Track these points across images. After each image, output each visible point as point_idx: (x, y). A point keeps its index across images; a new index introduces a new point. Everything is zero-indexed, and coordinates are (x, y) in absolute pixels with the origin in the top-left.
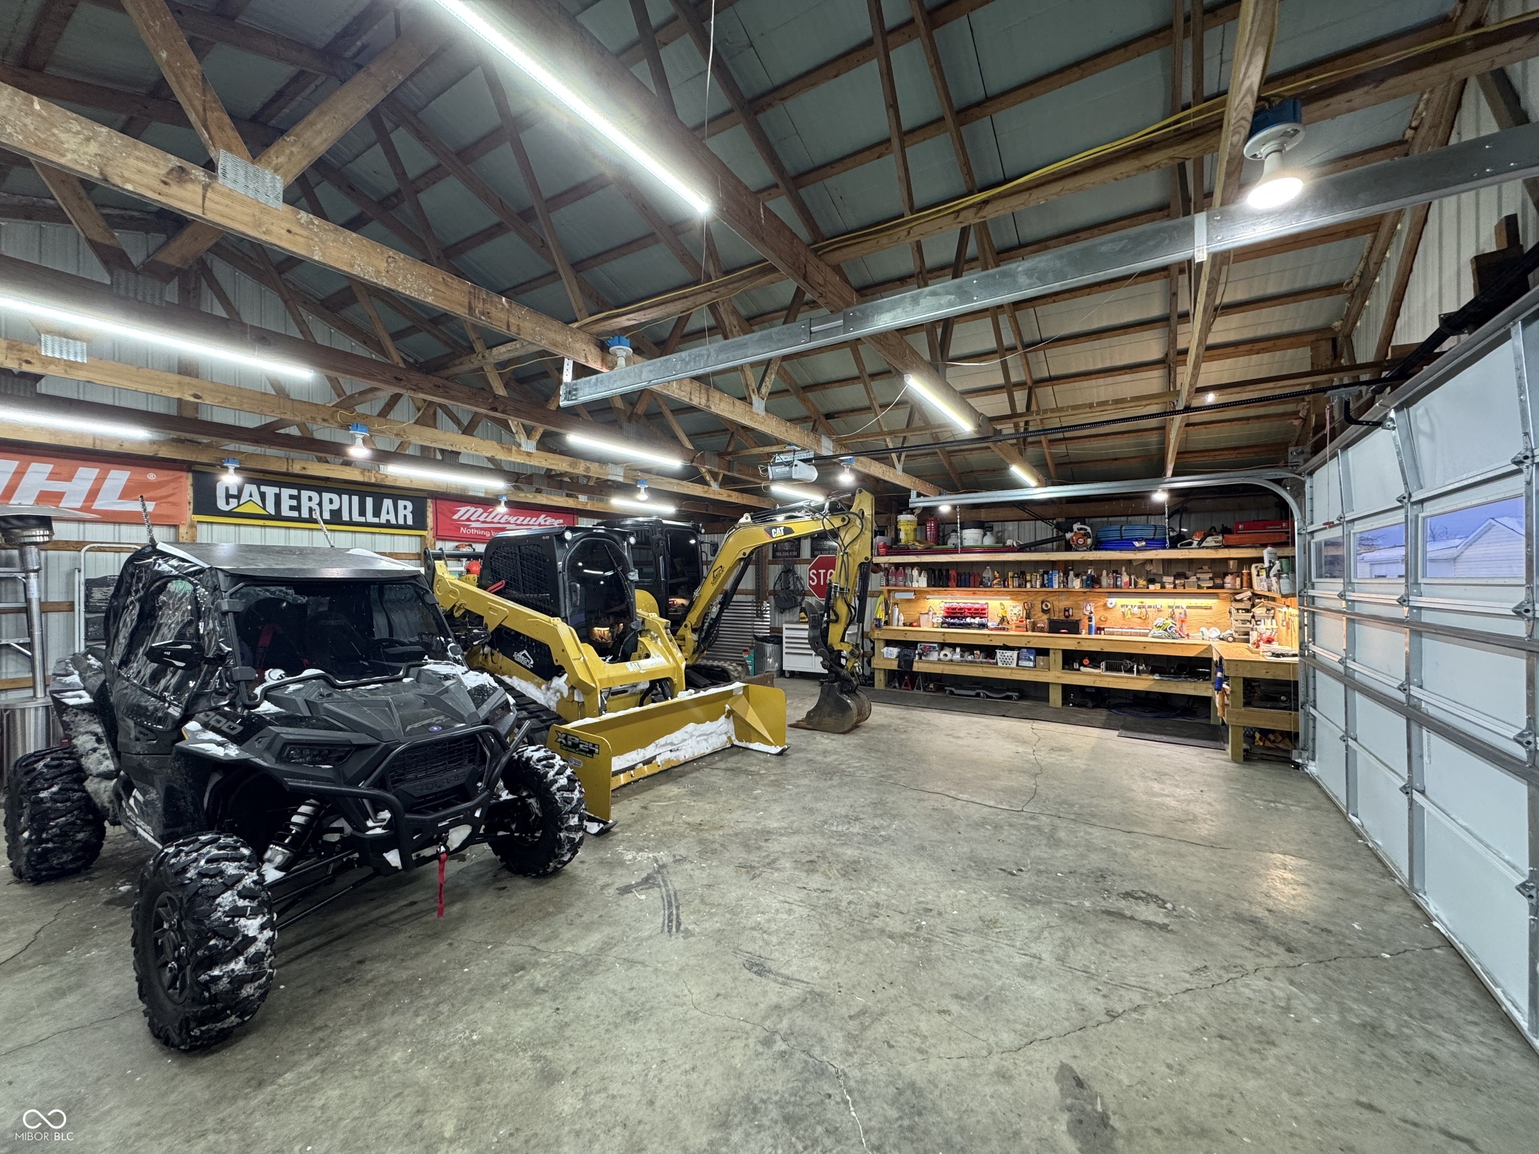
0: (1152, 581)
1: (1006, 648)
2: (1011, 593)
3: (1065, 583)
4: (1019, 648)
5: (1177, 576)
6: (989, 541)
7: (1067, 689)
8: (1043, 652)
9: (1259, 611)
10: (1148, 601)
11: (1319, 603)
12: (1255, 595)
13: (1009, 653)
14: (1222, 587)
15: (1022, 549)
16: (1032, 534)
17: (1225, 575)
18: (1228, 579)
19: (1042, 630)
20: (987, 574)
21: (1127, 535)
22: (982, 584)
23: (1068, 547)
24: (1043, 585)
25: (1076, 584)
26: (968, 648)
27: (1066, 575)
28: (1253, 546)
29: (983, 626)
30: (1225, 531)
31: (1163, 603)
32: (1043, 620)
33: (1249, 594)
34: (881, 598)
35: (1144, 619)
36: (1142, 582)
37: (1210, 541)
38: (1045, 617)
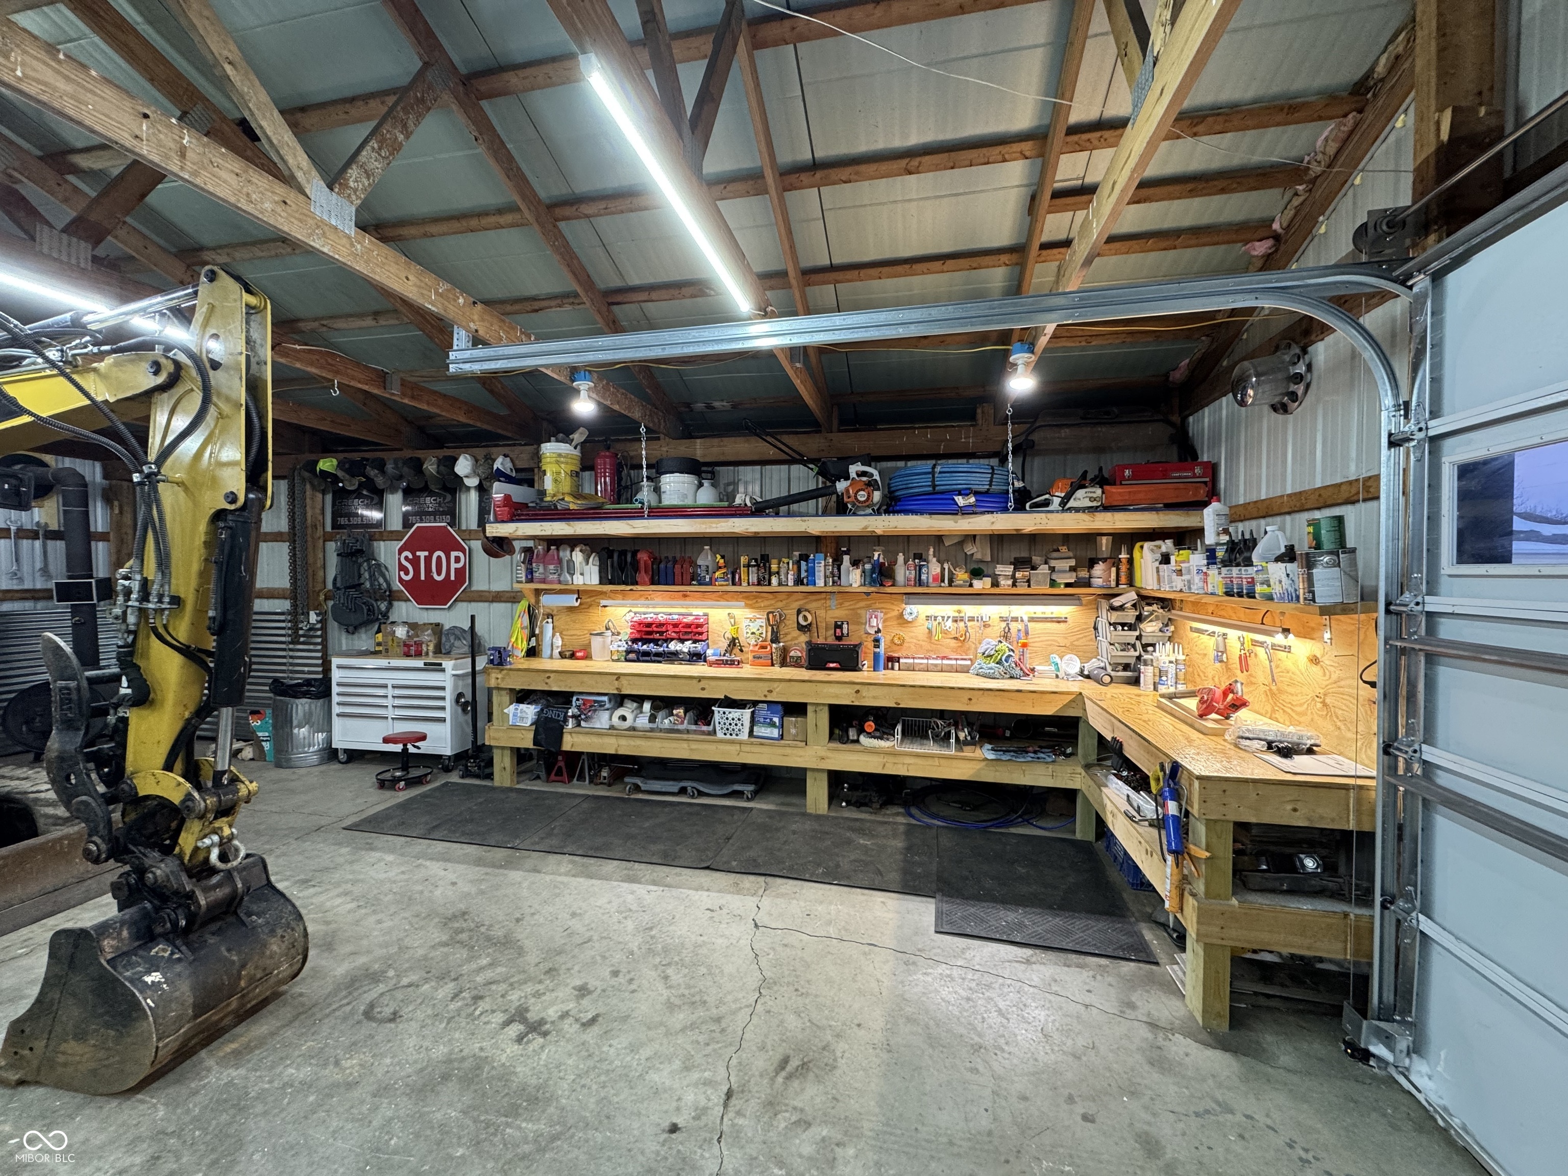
0: (977, 573)
1: (730, 703)
2: (746, 596)
3: (836, 576)
4: (755, 703)
5: (1019, 564)
6: (706, 496)
9: (1150, 628)
10: (970, 610)
12: (1145, 599)
13: (735, 713)
14: (1087, 584)
15: (759, 510)
16: (785, 486)
17: (1092, 563)
18: (1099, 569)
19: (797, 664)
20: (705, 559)
21: (944, 482)
22: (694, 578)
23: (841, 509)
24: (799, 581)
25: (854, 578)
26: (663, 704)
27: (838, 562)
28: (1170, 507)
29: (696, 657)
30: (1101, 481)
31: (993, 612)
32: (798, 644)
33: (1132, 596)
34: (523, 605)
35: (961, 640)
36: (962, 576)
37: (1082, 498)
38: (803, 638)
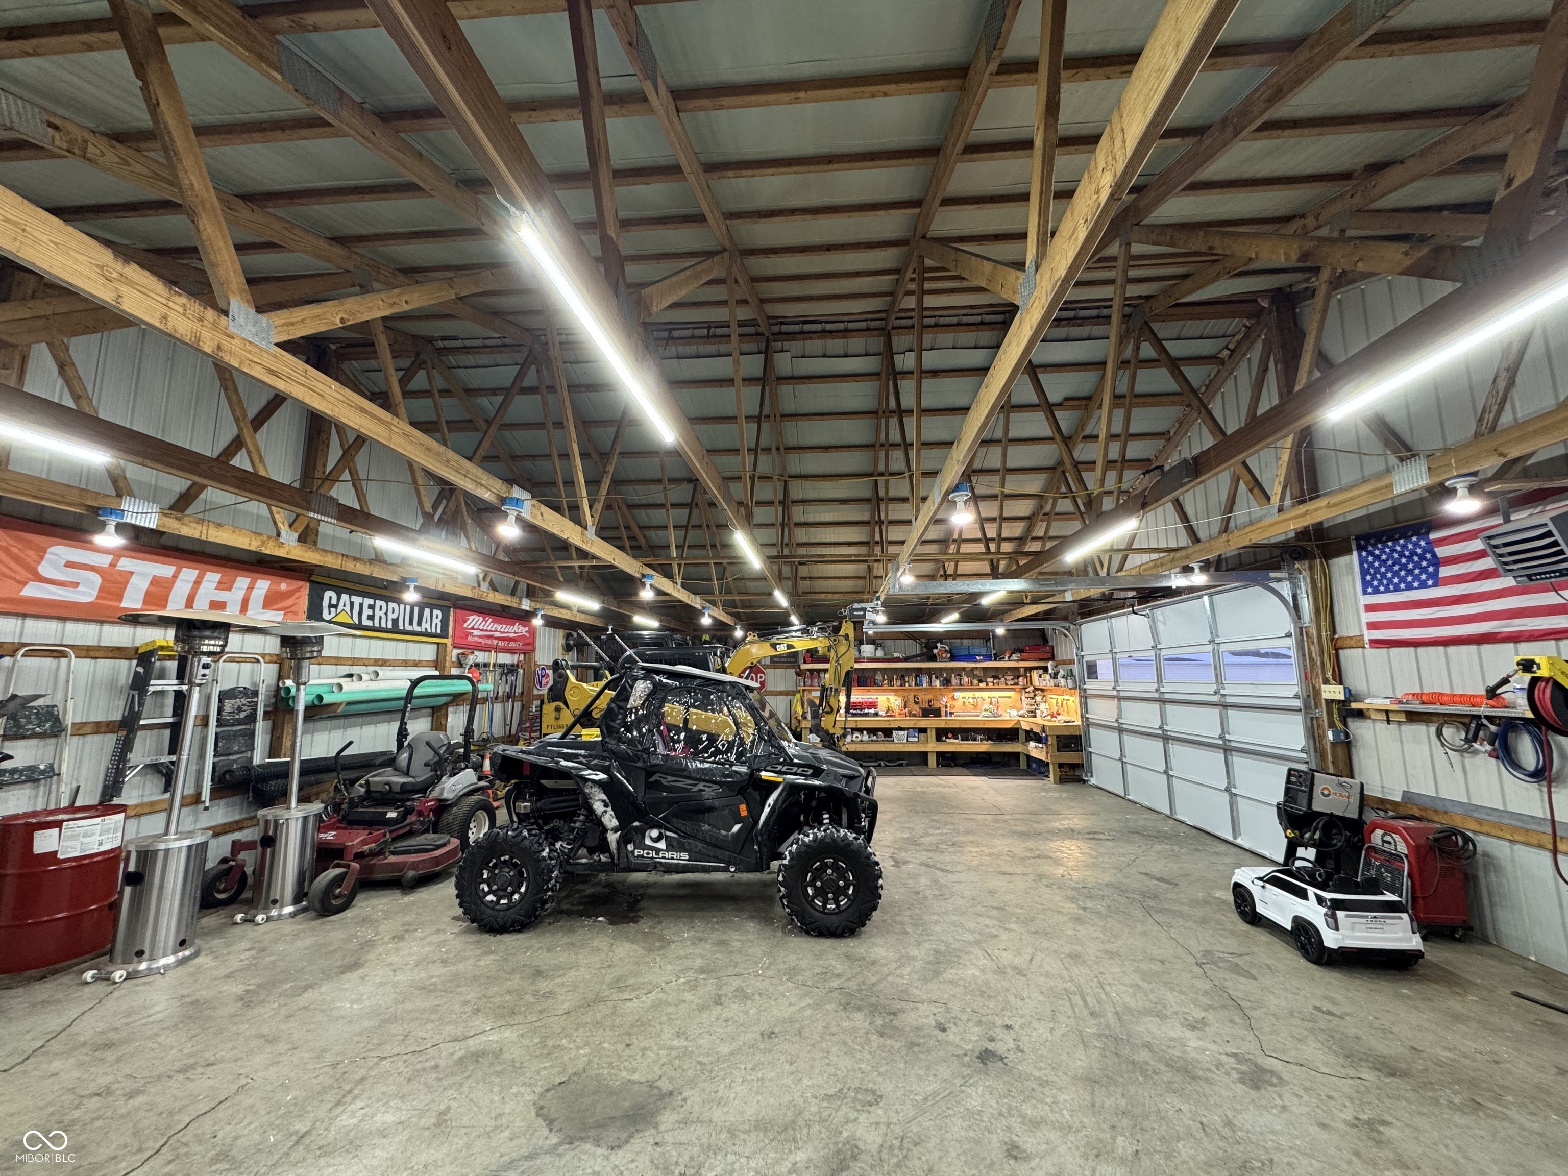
0: (980, 681)
1: (900, 729)
2: (894, 691)
3: (930, 683)
4: (908, 729)
5: (995, 677)
6: (880, 654)
7: (940, 755)
8: (923, 731)
9: (1038, 698)
10: (978, 694)
11: (1088, 692)
12: (1036, 689)
13: (901, 733)
14: (1017, 684)
15: (906, 660)
16: (914, 649)
17: (1018, 677)
18: (1021, 679)
19: (915, 716)
20: (879, 677)
21: (972, 652)
22: (875, 684)
23: (933, 658)
24: (916, 684)
25: (937, 683)
26: (872, 731)
27: (931, 678)
28: (1041, 660)
29: (876, 714)
30: (1021, 651)
31: (985, 695)
32: (916, 709)
33: (1032, 688)
34: (798, 696)
35: (975, 706)
36: (975, 682)
37: (1014, 657)
38: (916, 707)
